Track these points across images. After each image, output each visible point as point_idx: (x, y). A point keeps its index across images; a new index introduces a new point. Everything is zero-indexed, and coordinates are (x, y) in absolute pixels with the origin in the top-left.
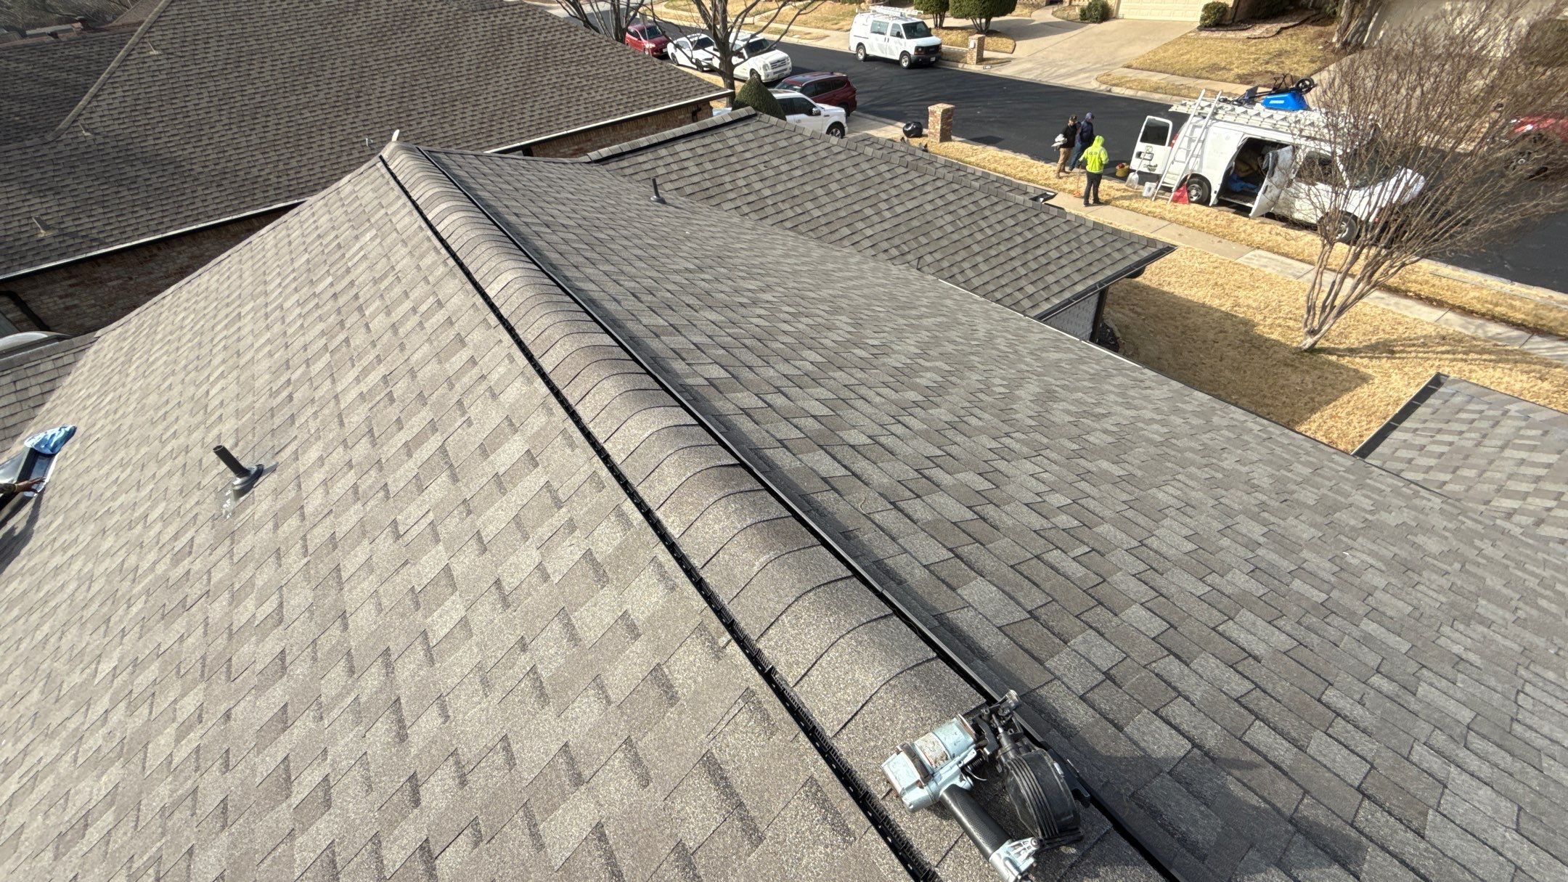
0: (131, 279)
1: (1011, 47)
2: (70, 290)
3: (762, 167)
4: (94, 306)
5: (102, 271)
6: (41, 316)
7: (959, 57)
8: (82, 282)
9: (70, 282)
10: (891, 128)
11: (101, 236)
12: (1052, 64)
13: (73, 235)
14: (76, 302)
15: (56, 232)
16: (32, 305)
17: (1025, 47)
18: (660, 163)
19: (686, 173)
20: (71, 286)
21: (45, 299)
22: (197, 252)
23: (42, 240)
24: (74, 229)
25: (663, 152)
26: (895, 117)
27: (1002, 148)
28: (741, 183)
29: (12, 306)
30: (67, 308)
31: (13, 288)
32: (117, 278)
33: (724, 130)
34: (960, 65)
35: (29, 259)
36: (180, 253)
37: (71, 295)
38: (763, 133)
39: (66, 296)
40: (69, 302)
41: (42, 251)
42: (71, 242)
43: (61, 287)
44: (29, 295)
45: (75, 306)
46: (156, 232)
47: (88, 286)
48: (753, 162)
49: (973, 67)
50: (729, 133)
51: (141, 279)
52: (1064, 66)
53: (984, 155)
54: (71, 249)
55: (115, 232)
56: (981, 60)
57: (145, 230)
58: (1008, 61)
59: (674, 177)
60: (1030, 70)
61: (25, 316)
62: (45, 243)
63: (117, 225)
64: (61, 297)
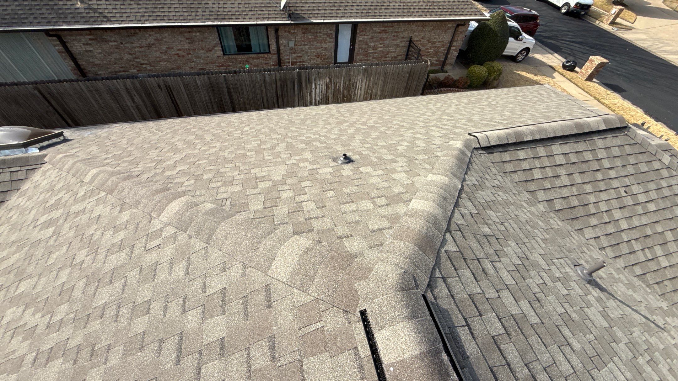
0: (122, 43)
1: (634, 19)
2: (90, 42)
3: (622, 190)
4: (100, 53)
5: (107, 36)
6: (73, 52)
7: (598, 16)
8: (96, 39)
9: (89, 37)
10: (550, 56)
11: (110, 15)
12: (659, 40)
13: (95, 10)
14: (91, 49)
15: (86, 6)
16: (68, 45)
17: (642, 22)
18: (537, 163)
19: (558, 183)
20: (91, 39)
21: (76, 43)
22: (160, 37)
23: (78, 9)
24: (96, 7)
25: (541, 151)
26: (556, 49)
27: (625, 97)
28: (603, 207)
29: (58, 43)
30: (86, 51)
31: (59, 33)
32: (115, 41)
33: (596, 138)
34: (597, 22)
35: (69, 19)
36: (150, 35)
37: (90, 44)
38: (628, 149)
39: (87, 44)
40: (89, 48)
41: (76, 17)
42: (92, 15)
43: (85, 39)
44: (67, 39)
45: (91, 51)
46: (139, 21)
47: (99, 42)
48: (615, 184)
49: (605, 26)
50: (599, 142)
51: (127, 45)
52: (668, 45)
53: (615, 101)
54: (92, 20)
55: (117, 15)
56: (613, 23)
57: (134, 19)
58: (630, 29)
59: (547, 185)
60: (645, 40)
61: (64, 50)
62: (80, 11)
63: (119, 10)
64: (84, 44)
